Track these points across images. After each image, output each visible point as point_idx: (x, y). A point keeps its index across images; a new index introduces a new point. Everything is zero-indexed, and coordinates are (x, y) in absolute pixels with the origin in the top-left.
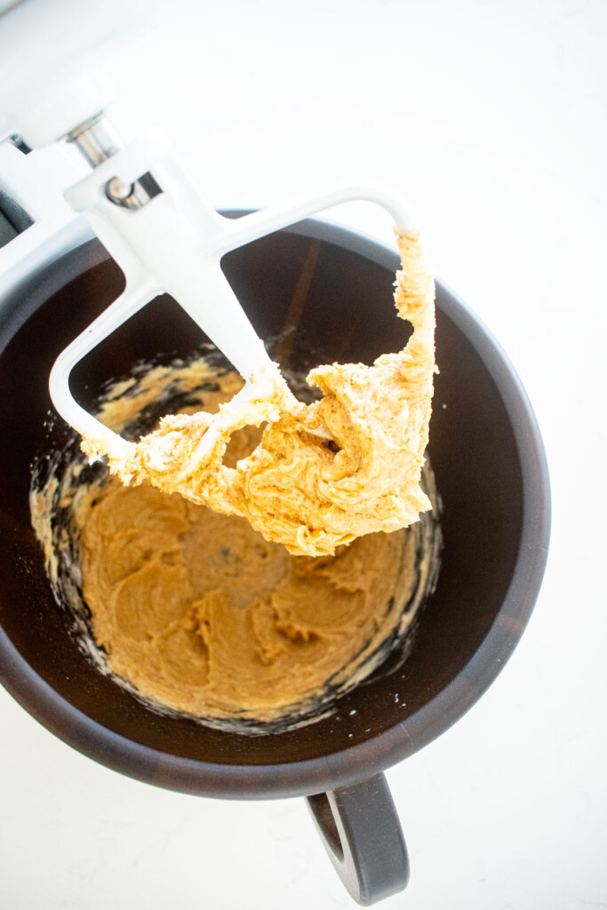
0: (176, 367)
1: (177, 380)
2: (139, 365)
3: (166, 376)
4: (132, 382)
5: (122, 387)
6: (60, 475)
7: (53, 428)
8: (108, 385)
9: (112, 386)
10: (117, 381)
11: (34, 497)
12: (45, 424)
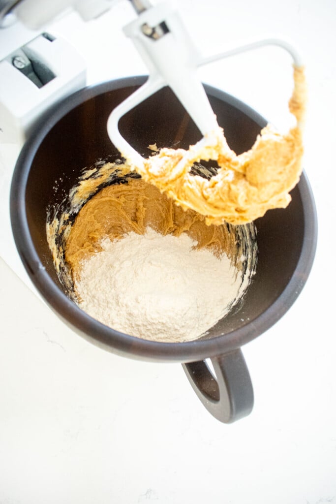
0: (117, 163)
1: (117, 171)
2: (99, 161)
3: (111, 168)
4: (95, 170)
5: (90, 172)
6: (59, 217)
7: (57, 191)
8: (83, 171)
9: (85, 171)
10: (88, 169)
11: (48, 226)
12: (54, 188)
